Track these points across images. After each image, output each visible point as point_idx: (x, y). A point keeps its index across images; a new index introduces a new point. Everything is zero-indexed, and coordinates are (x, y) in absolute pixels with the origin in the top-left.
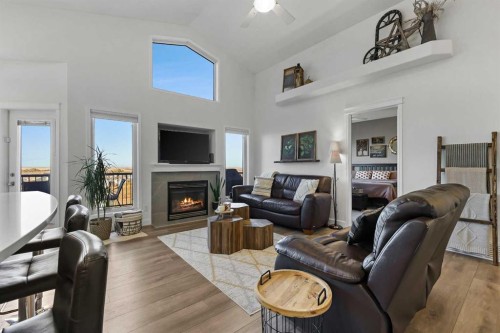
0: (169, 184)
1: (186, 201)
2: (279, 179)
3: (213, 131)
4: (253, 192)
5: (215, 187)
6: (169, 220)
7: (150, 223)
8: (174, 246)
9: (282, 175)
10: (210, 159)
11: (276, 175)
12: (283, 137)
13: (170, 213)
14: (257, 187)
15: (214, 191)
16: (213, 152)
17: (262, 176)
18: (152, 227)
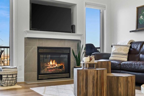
0: (39, 48)
1: (51, 63)
2: (135, 46)
3: (75, 5)
4: (111, 58)
5: (76, 54)
6: (38, 79)
7: (23, 81)
8: (44, 93)
9: (138, 43)
10: (72, 29)
11: (132, 43)
12: (138, 8)
13: (39, 73)
14: (114, 54)
15: (76, 57)
16: (74, 24)
17: (118, 44)
18: (25, 83)
